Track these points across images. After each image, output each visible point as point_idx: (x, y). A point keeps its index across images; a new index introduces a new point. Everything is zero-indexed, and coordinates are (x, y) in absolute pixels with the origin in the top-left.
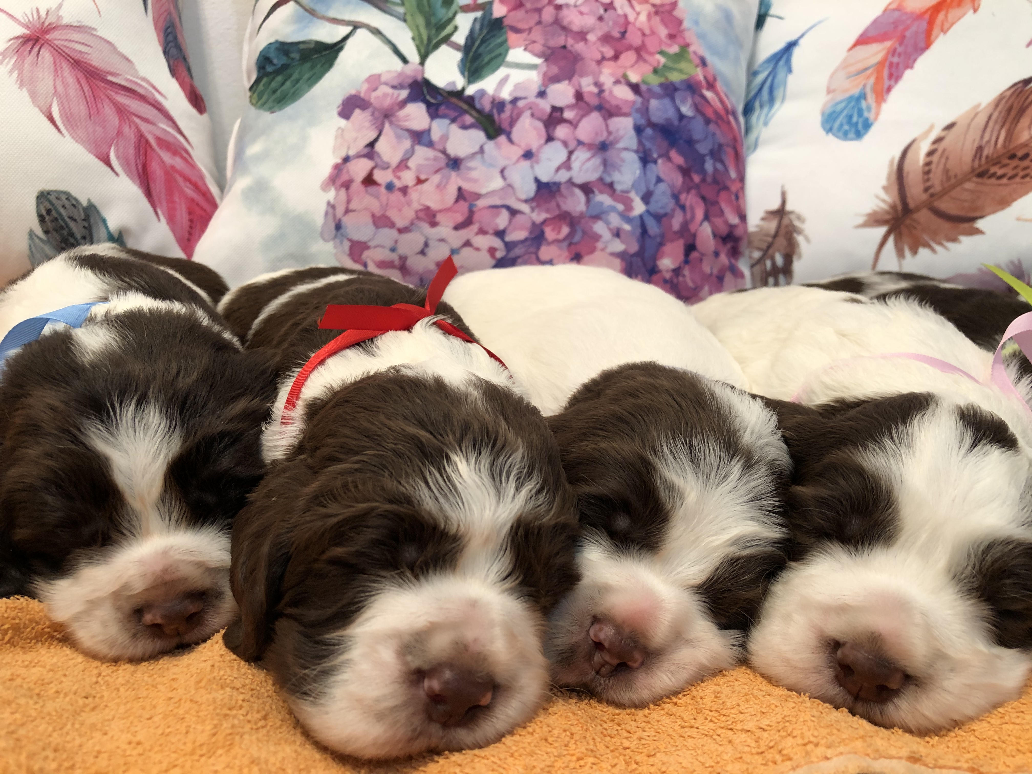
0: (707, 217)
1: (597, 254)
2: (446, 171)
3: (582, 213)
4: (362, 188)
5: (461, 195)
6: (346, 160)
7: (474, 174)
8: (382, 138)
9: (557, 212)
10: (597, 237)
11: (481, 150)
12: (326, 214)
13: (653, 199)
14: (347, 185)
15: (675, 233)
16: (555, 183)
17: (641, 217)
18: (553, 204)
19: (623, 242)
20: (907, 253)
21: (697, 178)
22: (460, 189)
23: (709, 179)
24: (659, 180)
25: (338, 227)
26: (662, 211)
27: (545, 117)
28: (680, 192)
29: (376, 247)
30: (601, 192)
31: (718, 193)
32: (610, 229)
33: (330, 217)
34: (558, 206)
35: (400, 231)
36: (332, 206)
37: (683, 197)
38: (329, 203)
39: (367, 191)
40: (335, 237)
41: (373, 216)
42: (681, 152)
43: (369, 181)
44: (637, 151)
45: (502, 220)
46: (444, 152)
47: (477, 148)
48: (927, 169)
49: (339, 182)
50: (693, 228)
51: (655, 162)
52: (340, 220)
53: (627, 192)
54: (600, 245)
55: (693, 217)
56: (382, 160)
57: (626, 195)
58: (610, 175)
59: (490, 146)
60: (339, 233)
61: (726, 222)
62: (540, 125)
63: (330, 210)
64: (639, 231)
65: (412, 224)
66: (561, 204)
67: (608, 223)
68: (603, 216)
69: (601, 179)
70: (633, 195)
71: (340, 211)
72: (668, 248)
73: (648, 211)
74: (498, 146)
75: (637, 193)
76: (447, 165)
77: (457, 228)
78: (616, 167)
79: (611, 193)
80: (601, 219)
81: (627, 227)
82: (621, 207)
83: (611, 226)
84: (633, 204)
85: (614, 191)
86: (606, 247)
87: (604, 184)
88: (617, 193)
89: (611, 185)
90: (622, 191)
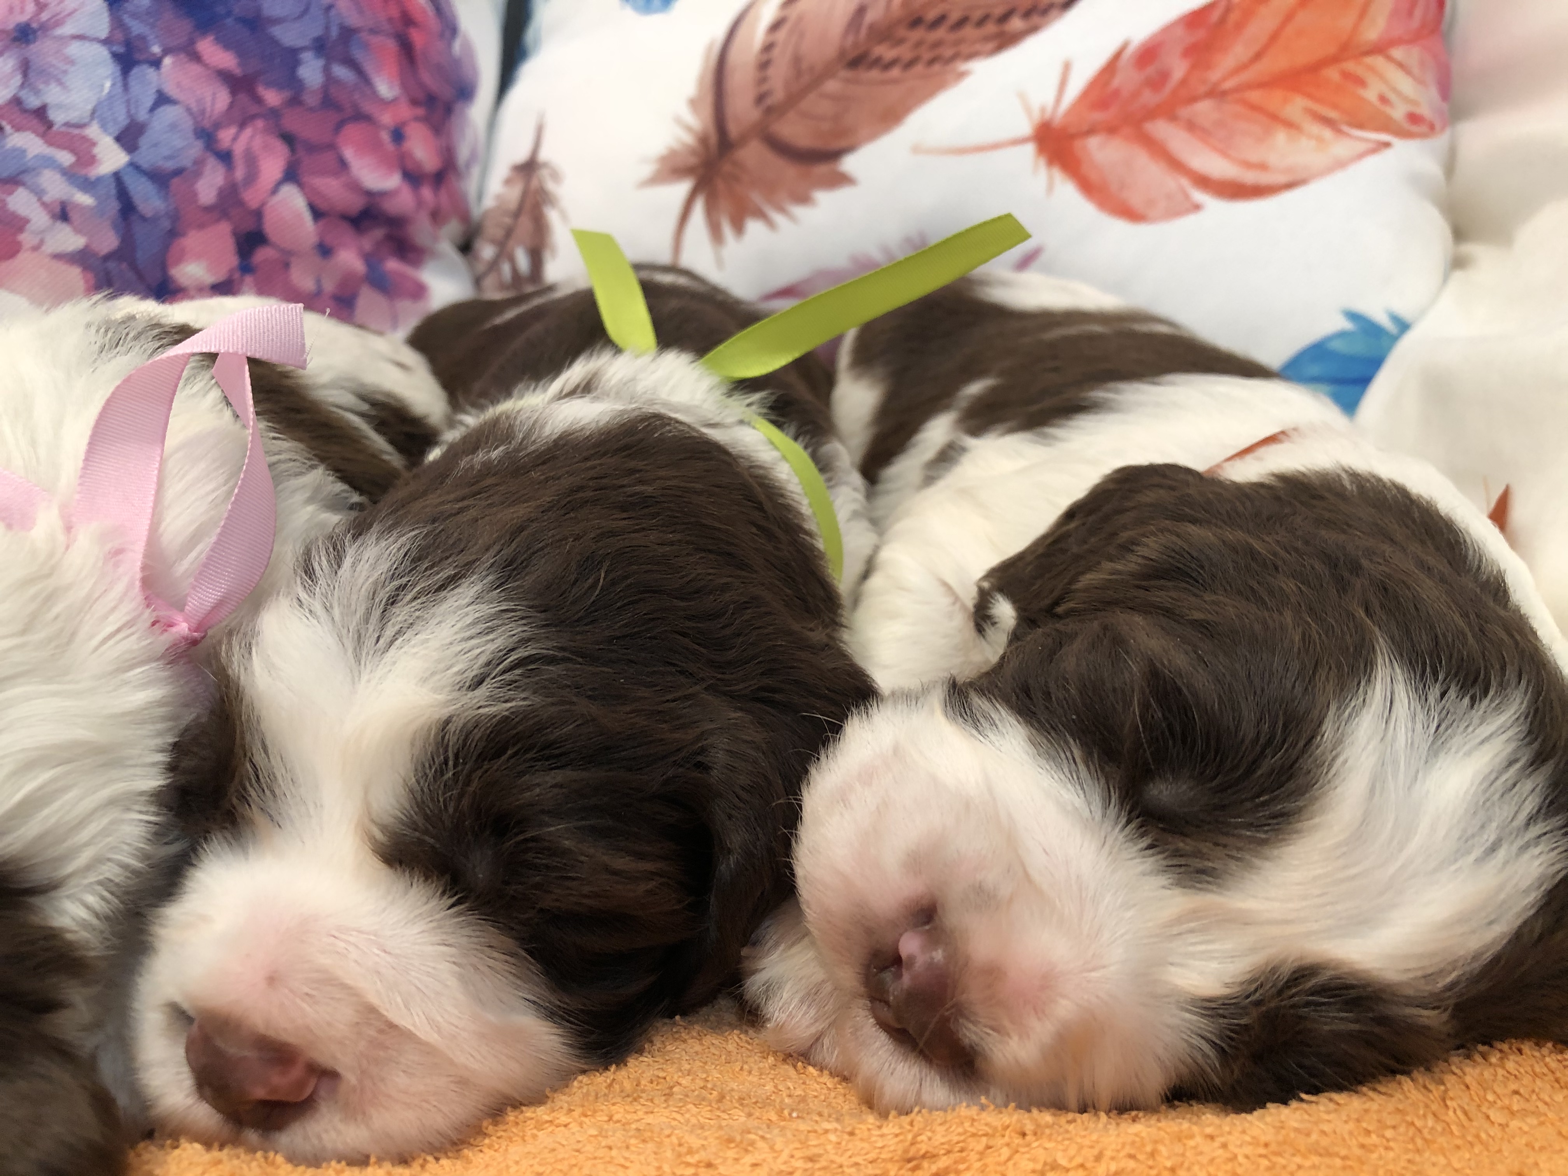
0: (291, 175)
1: (24, 257)
10: (19, 224)
13: (144, 142)
15: (208, 209)
17: (117, 176)
19: (78, 231)
20: (727, 230)
21: (272, 97)
23: (311, 100)
24: (162, 99)
26: (170, 165)
28: (218, 125)
30: (18, 128)
31: (339, 127)
32: (44, 205)
37: (226, 136)
42: (226, 44)
44: (106, 42)
48: (765, 57)
50: (252, 197)
51: (156, 63)
53: (81, 126)
54: (26, 238)
55: (252, 176)
57: (76, 131)
58: (37, 92)
61: (356, 187)
64: (114, 206)
67: (39, 193)
68: (26, 178)
69: (16, 101)
70: (93, 131)
72: (192, 240)
73: (133, 165)
75: (104, 126)
78: (48, 75)
79: (42, 129)
80: (23, 184)
81: (84, 199)
82: (66, 158)
83: (47, 199)
84: (96, 150)
85: (50, 125)
86: (42, 242)
87: (25, 111)
88: (55, 128)
89: (41, 113)
90: (67, 124)
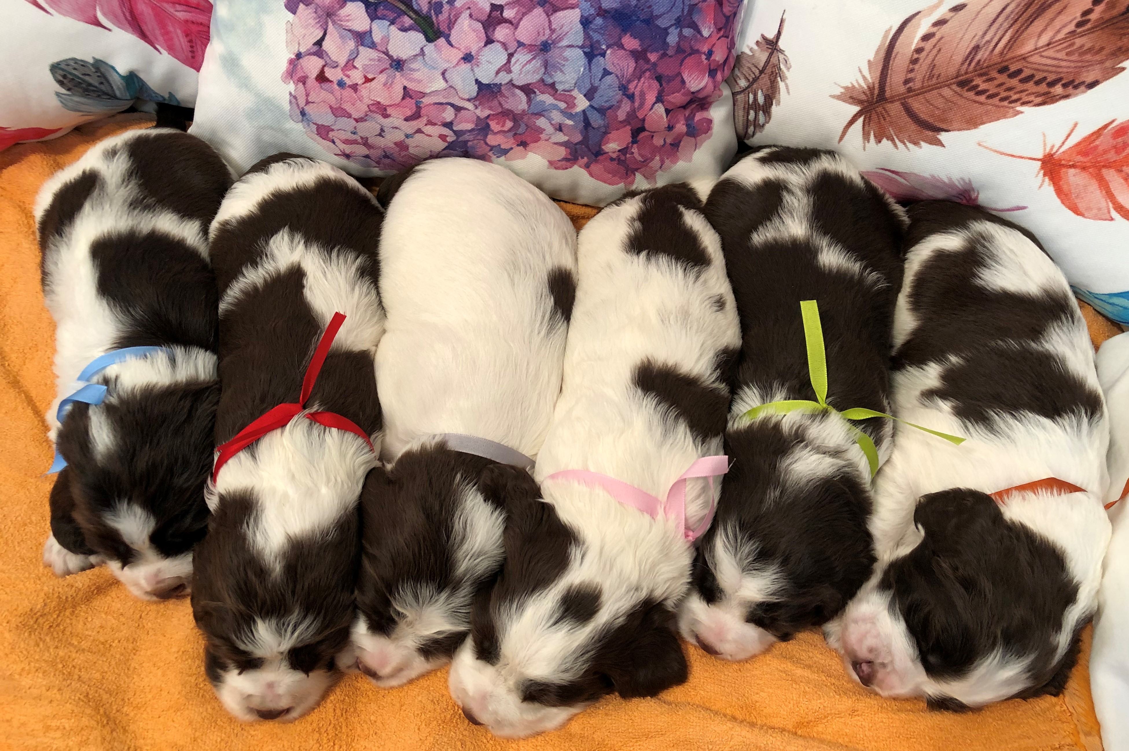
0: (659, 98)
1: (542, 142)
2: (390, 71)
3: (524, 111)
4: (317, 84)
5: (407, 93)
6: (299, 56)
7: (416, 75)
8: (327, 38)
9: (500, 110)
10: (541, 131)
11: (422, 52)
12: (290, 102)
13: (597, 95)
14: (303, 80)
15: (621, 122)
16: (495, 85)
17: (584, 112)
18: (495, 103)
19: (566, 134)
20: (872, 138)
21: (654, 57)
22: (405, 88)
23: (671, 52)
24: (606, 73)
25: (303, 113)
26: (607, 105)
27: (484, 18)
28: (629, 81)
29: (338, 130)
30: (543, 93)
31: (683, 61)
32: (552, 124)
33: (295, 106)
34: (500, 104)
35: (357, 120)
36: (294, 97)
37: (632, 85)
38: (290, 94)
39: (321, 87)
40: (303, 120)
41: (331, 107)
42: (635, 35)
43: (321, 78)
44: (581, 47)
45: (449, 114)
46: (387, 53)
47: (418, 51)
48: (916, 56)
49: (296, 78)
50: (641, 113)
51: (604, 54)
52: (303, 109)
53: (570, 90)
54: (543, 136)
55: (642, 103)
56: (330, 58)
57: (568, 93)
58: (551, 76)
59: (430, 48)
60: (304, 118)
61: (687, 93)
62: (479, 26)
63: (294, 100)
64: (581, 124)
65: (367, 115)
66: (503, 102)
67: (550, 120)
68: (546, 113)
69: (542, 80)
70: (575, 93)
71: (302, 102)
72: (614, 135)
73: (591, 106)
74: (438, 49)
75: (580, 90)
76: (391, 66)
77: (407, 119)
78: (556, 67)
79: (553, 92)
80: (544, 116)
81: (570, 122)
82: (563, 105)
83: (553, 122)
84: (576, 101)
85: (557, 90)
86: (550, 138)
87: (546, 85)
88: (558, 92)
89: (553, 85)
90: (564, 90)
